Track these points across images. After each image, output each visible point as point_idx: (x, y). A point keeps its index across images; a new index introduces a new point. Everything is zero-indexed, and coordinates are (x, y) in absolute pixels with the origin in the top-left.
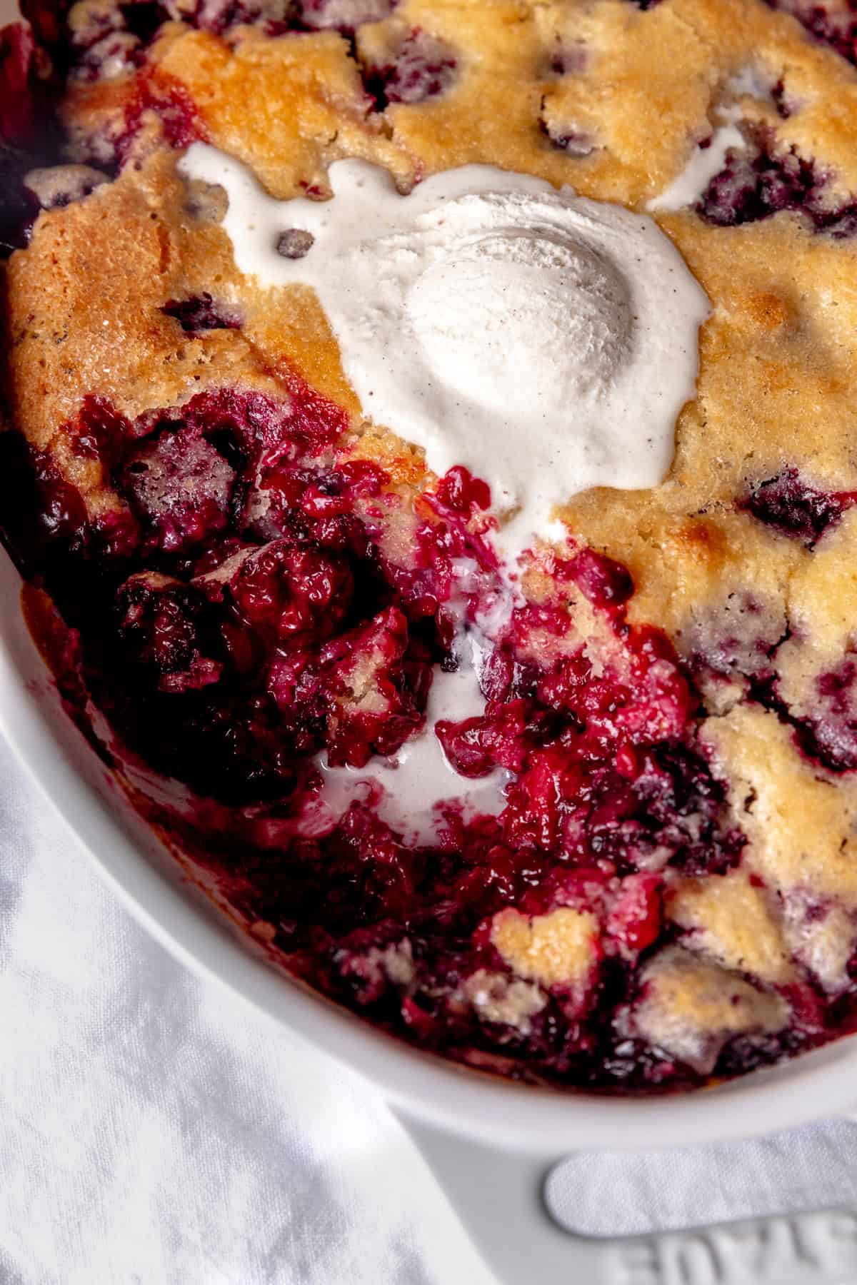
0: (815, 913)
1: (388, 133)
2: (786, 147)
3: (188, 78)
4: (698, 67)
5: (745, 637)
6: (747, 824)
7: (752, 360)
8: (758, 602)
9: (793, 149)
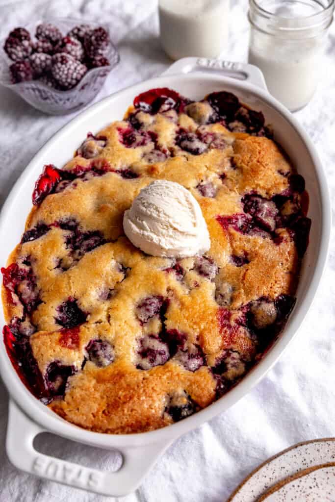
0: (171, 118)
1: (169, 290)
2: (68, 250)
4: (77, 270)
5: (155, 155)
6: (174, 133)
7: (116, 200)
8: (148, 161)
9: (67, 248)
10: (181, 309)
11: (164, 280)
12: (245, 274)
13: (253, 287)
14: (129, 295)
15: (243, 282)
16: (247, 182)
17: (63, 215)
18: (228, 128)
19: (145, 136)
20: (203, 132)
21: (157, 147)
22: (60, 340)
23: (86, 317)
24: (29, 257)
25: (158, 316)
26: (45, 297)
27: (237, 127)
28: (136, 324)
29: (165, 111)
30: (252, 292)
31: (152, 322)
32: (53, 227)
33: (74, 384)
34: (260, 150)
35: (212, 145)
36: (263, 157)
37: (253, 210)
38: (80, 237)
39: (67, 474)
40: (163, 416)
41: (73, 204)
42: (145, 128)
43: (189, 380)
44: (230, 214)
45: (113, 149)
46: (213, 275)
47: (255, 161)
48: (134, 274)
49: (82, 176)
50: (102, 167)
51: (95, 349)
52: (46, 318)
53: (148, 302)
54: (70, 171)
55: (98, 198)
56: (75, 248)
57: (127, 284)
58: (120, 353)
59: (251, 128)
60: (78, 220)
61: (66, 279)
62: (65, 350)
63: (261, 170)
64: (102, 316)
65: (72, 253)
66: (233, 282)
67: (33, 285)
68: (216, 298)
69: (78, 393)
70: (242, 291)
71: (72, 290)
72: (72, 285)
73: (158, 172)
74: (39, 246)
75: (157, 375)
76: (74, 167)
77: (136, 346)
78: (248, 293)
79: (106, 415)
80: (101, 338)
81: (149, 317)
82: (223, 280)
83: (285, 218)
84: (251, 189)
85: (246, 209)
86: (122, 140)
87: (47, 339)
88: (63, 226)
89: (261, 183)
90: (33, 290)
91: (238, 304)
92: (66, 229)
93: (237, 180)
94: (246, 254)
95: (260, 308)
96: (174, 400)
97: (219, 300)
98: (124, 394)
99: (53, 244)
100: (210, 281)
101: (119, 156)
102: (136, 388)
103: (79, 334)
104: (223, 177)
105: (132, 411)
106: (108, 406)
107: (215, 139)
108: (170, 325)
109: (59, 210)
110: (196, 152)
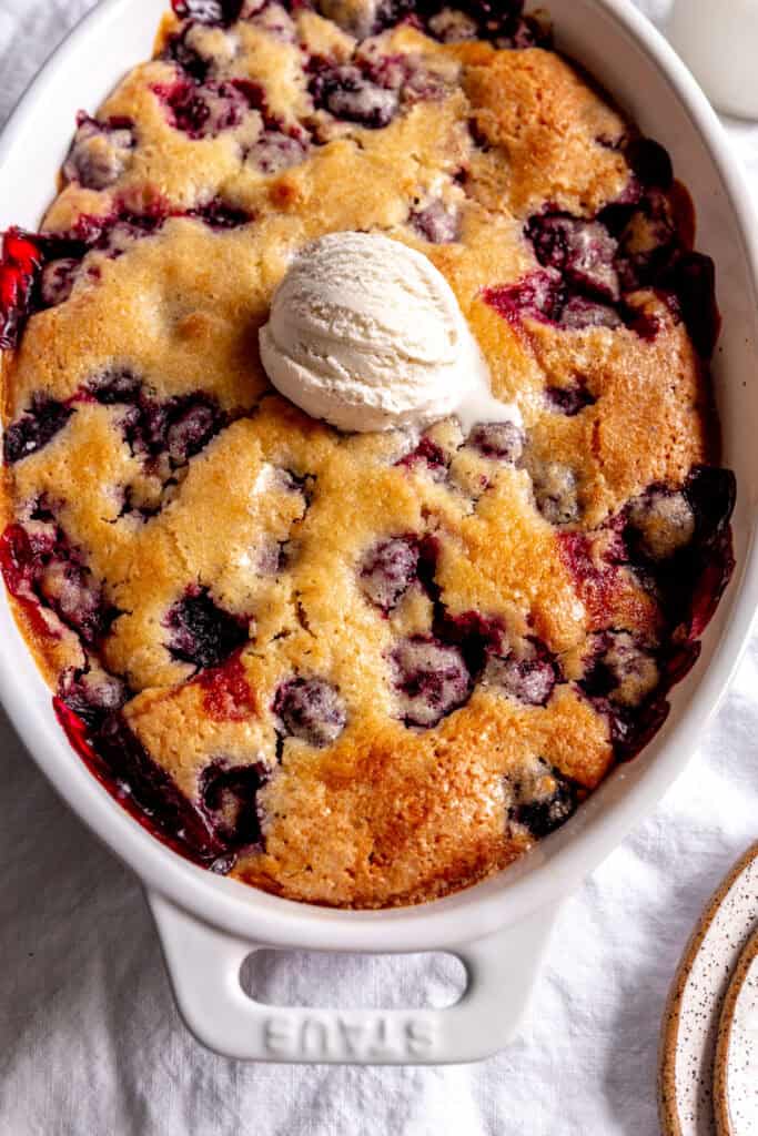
0: (279, 29)
1: (425, 513)
2: (137, 457)
3: (569, 590)
4: (184, 511)
5: (275, 148)
6: (300, 73)
7: (216, 296)
8: (261, 167)
10: (472, 559)
11: (408, 492)
12: (596, 433)
13: (626, 464)
14: (332, 548)
15: (597, 457)
16: (526, 183)
17: (91, 366)
18: (429, 32)
19: (230, 96)
20: (375, 58)
21: (272, 124)
22: (206, 704)
23: (247, 629)
24: (42, 498)
25: (419, 585)
26: (123, 597)
27: (452, 26)
28: (371, 617)
29: (256, 13)
30: (626, 478)
31: (408, 604)
32: (79, 406)
33: (276, 807)
34: (539, 90)
35: (409, 91)
36: (549, 109)
37: (557, 255)
38: (158, 418)
39: (352, 1039)
40: (508, 829)
41: (111, 329)
42: (222, 71)
43: (544, 731)
44: (511, 280)
45: (160, 150)
46: (516, 451)
47: (533, 119)
48: (329, 491)
49: (103, 243)
50: (148, 208)
51: (298, 706)
52: (148, 654)
53: (385, 556)
54: (66, 234)
55: (167, 299)
56: (154, 451)
57: (320, 521)
58: (356, 701)
59: (493, 26)
60: (138, 372)
61: (163, 539)
62: (228, 727)
63: (556, 146)
64: (287, 618)
65: (151, 465)
66: (572, 460)
67: (79, 572)
68: (540, 507)
69: (296, 828)
70: (601, 478)
71: (190, 566)
72: (184, 553)
73: (301, 197)
74: (61, 465)
75: (467, 737)
76: (75, 221)
77: (388, 672)
78: (616, 481)
79: (379, 865)
80: (303, 674)
81: (398, 593)
82: (545, 457)
83: (641, 260)
84: (544, 201)
85: (543, 257)
86: (173, 119)
87: (170, 709)
88: (104, 394)
89: (566, 181)
90: (84, 585)
91: (601, 514)
92: (112, 402)
93: (500, 182)
94: (581, 379)
95: (654, 513)
96: (526, 788)
97: (550, 509)
98: (406, 804)
99: (94, 452)
100: (512, 466)
101: (183, 170)
102: (430, 781)
103: (248, 678)
104: (462, 177)
105: (438, 840)
106: (378, 842)
107: (409, 72)
108: (456, 603)
109: (80, 354)
110: (374, 121)
